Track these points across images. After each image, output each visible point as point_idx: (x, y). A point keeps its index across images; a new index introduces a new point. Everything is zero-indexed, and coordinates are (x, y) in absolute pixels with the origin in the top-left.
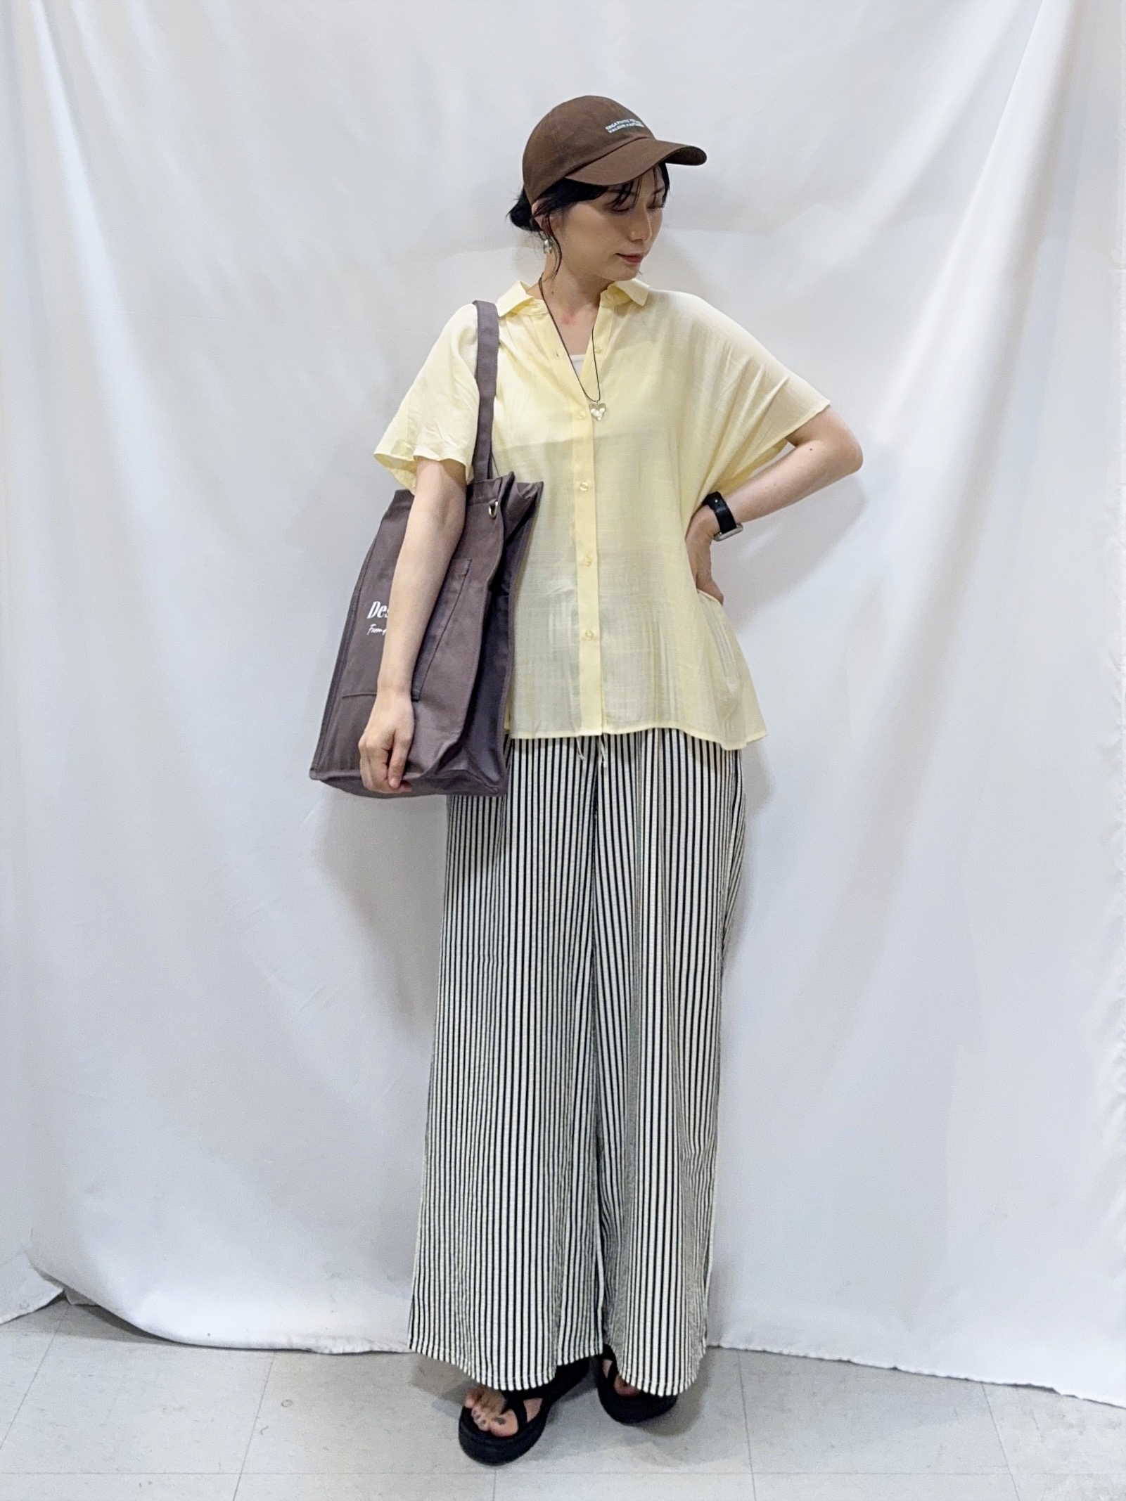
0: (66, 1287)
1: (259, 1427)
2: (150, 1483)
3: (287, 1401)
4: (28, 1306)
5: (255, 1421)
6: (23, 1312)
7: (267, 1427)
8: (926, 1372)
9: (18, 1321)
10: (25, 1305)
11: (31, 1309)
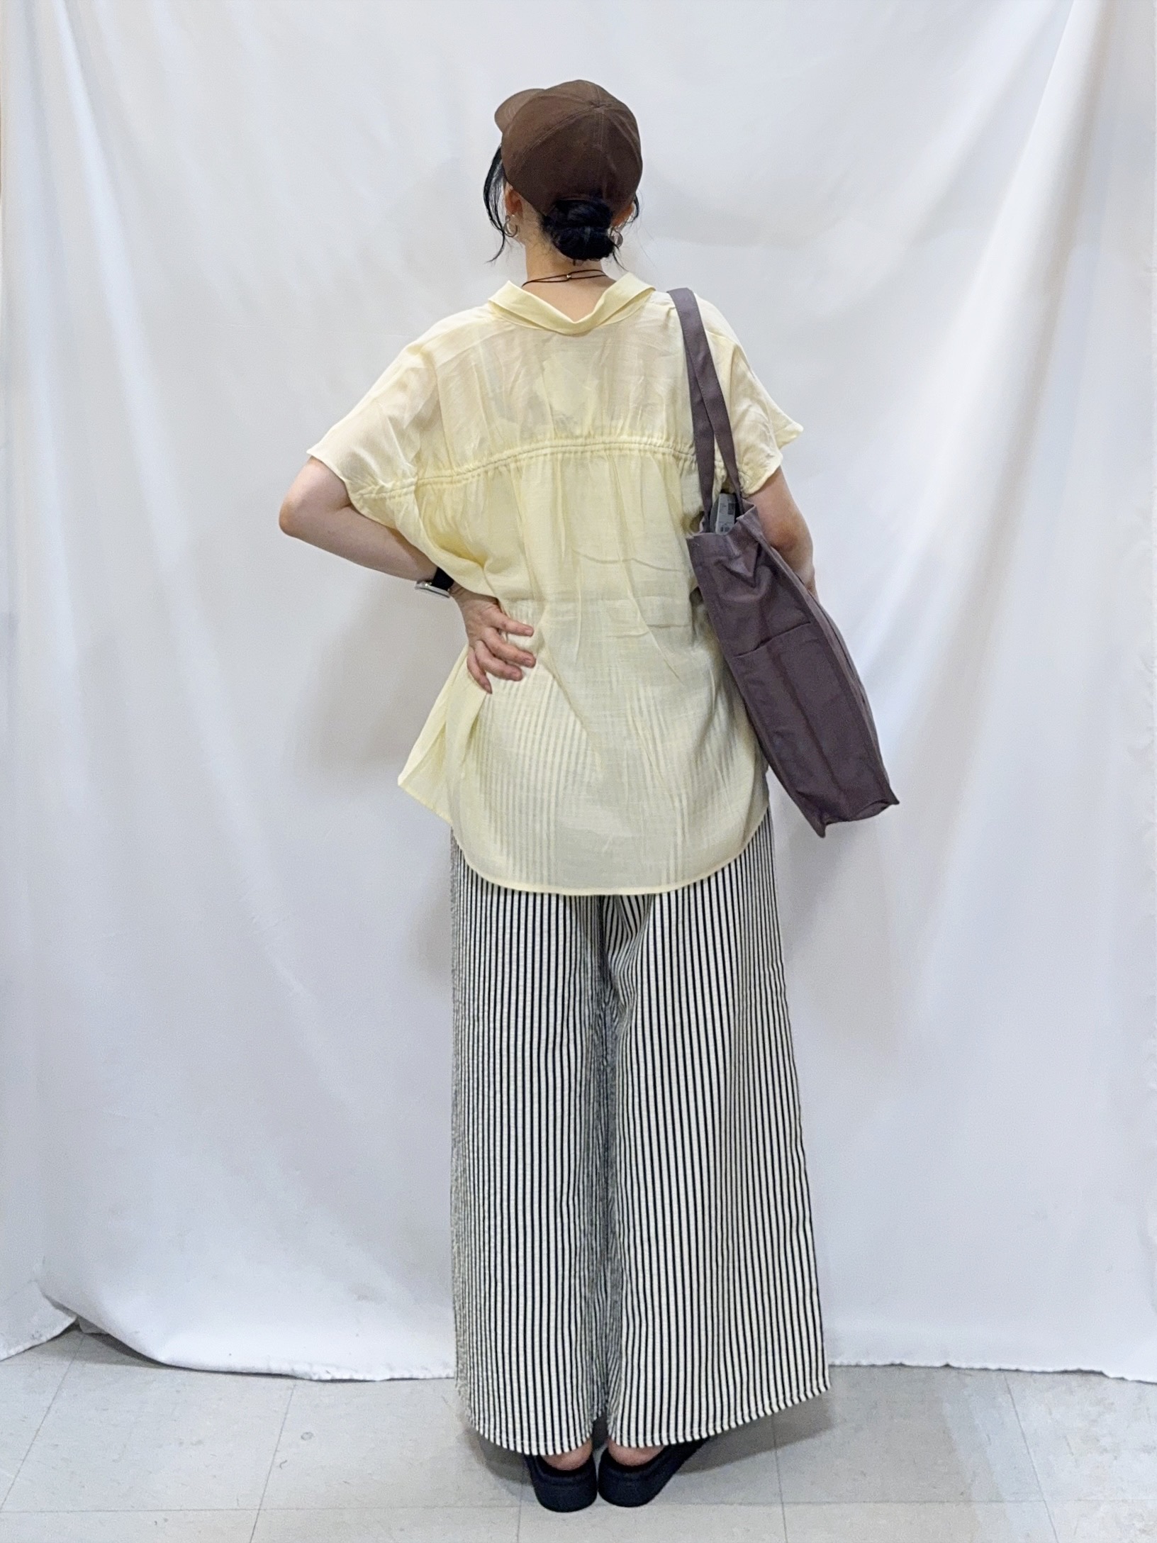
0: (79, 1318)
1: (278, 1461)
2: (166, 1520)
3: (307, 1433)
4: (41, 1336)
5: (274, 1455)
6: (36, 1342)
7: (286, 1461)
8: (978, 1366)
9: (30, 1352)
10: (37, 1336)
11: (44, 1339)
